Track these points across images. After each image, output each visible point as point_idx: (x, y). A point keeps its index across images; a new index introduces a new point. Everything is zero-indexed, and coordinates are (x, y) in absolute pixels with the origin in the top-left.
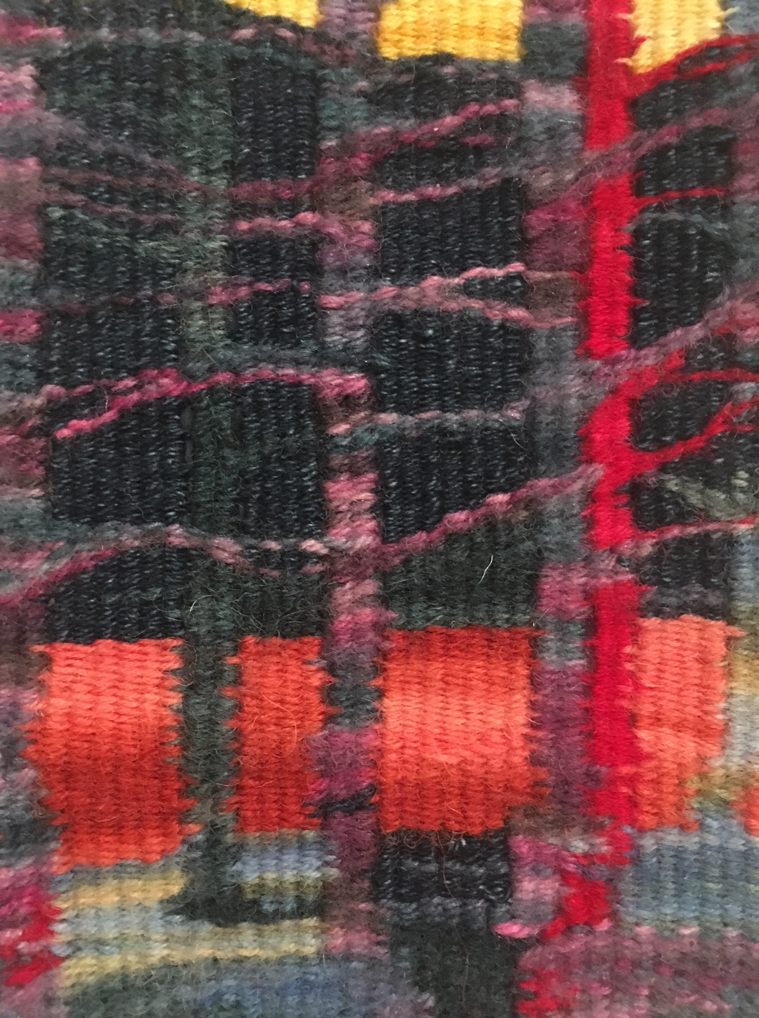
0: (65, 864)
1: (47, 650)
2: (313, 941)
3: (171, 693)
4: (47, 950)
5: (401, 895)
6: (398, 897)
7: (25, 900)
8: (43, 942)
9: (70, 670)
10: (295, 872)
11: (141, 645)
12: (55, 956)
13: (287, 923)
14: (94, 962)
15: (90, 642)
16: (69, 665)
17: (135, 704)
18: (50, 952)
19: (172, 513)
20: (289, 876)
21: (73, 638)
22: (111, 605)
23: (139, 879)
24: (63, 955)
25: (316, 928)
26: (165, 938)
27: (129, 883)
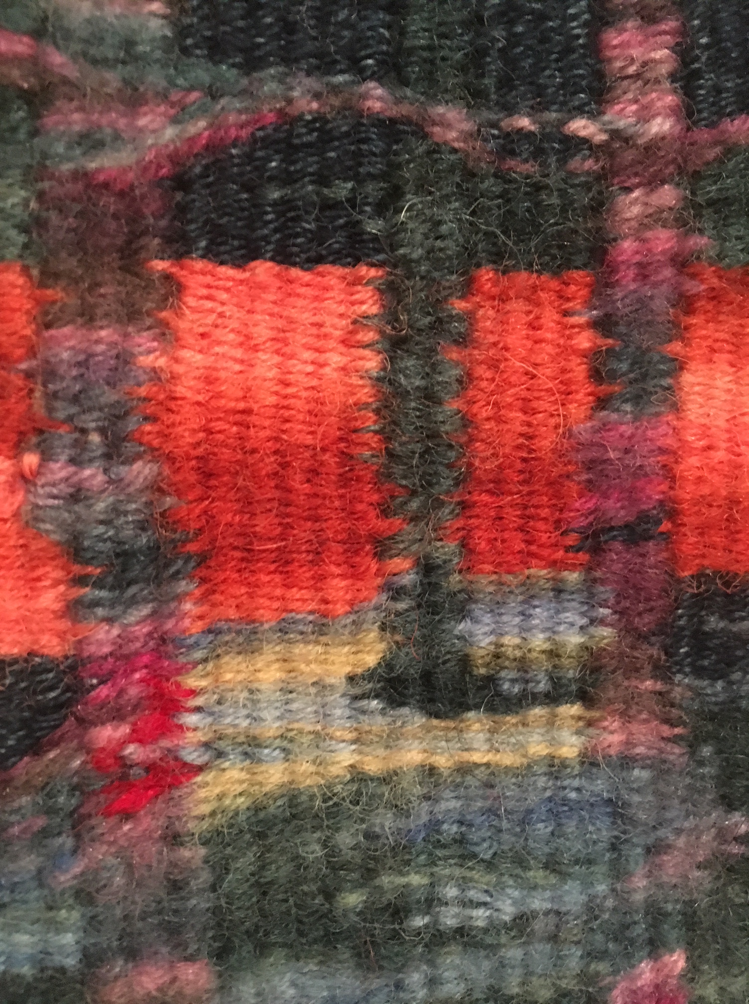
0: (201, 618)
1: (174, 270)
2: (574, 739)
3: (367, 353)
4: (172, 754)
5: (703, 668)
6: (699, 672)
7: (137, 676)
8: (165, 743)
9: (209, 304)
10: (547, 634)
11: (319, 274)
12: (185, 764)
13: (538, 711)
14: (243, 775)
15: (240, 263)
16: (209, 298)
17: (310, 368)
18: (176, 759)
19: (370, 61)
20: (539, 641)
21: (214, 254)
22: (275, 204)
23: (317, 642)
24: (199, 762)
25: (580, 718)
26: (354, 735)
27: (299, 649)
